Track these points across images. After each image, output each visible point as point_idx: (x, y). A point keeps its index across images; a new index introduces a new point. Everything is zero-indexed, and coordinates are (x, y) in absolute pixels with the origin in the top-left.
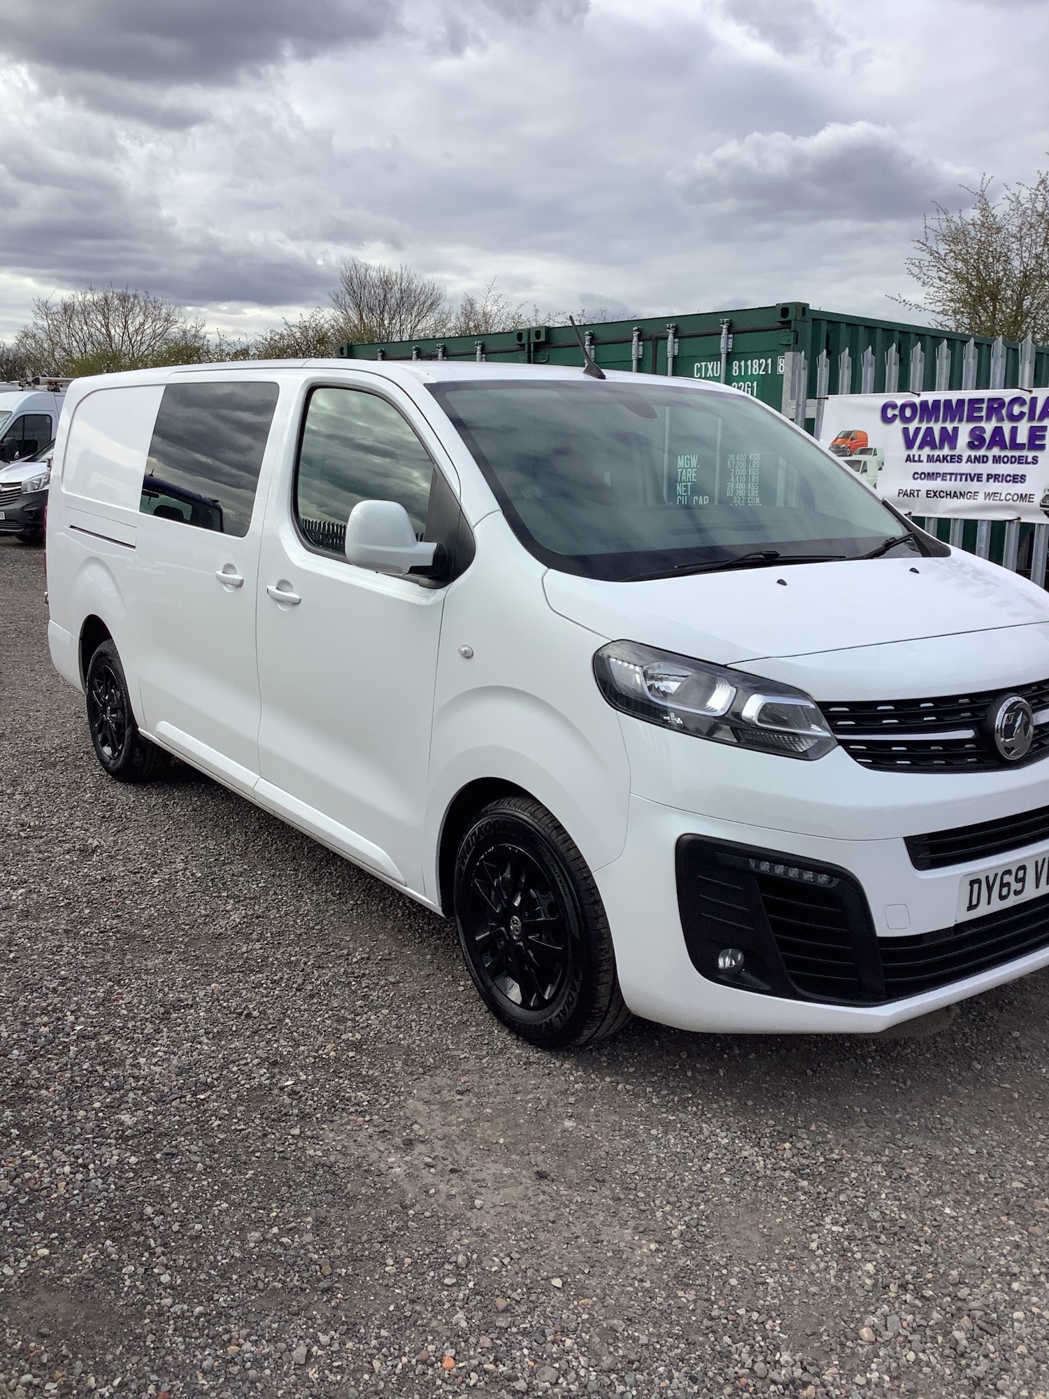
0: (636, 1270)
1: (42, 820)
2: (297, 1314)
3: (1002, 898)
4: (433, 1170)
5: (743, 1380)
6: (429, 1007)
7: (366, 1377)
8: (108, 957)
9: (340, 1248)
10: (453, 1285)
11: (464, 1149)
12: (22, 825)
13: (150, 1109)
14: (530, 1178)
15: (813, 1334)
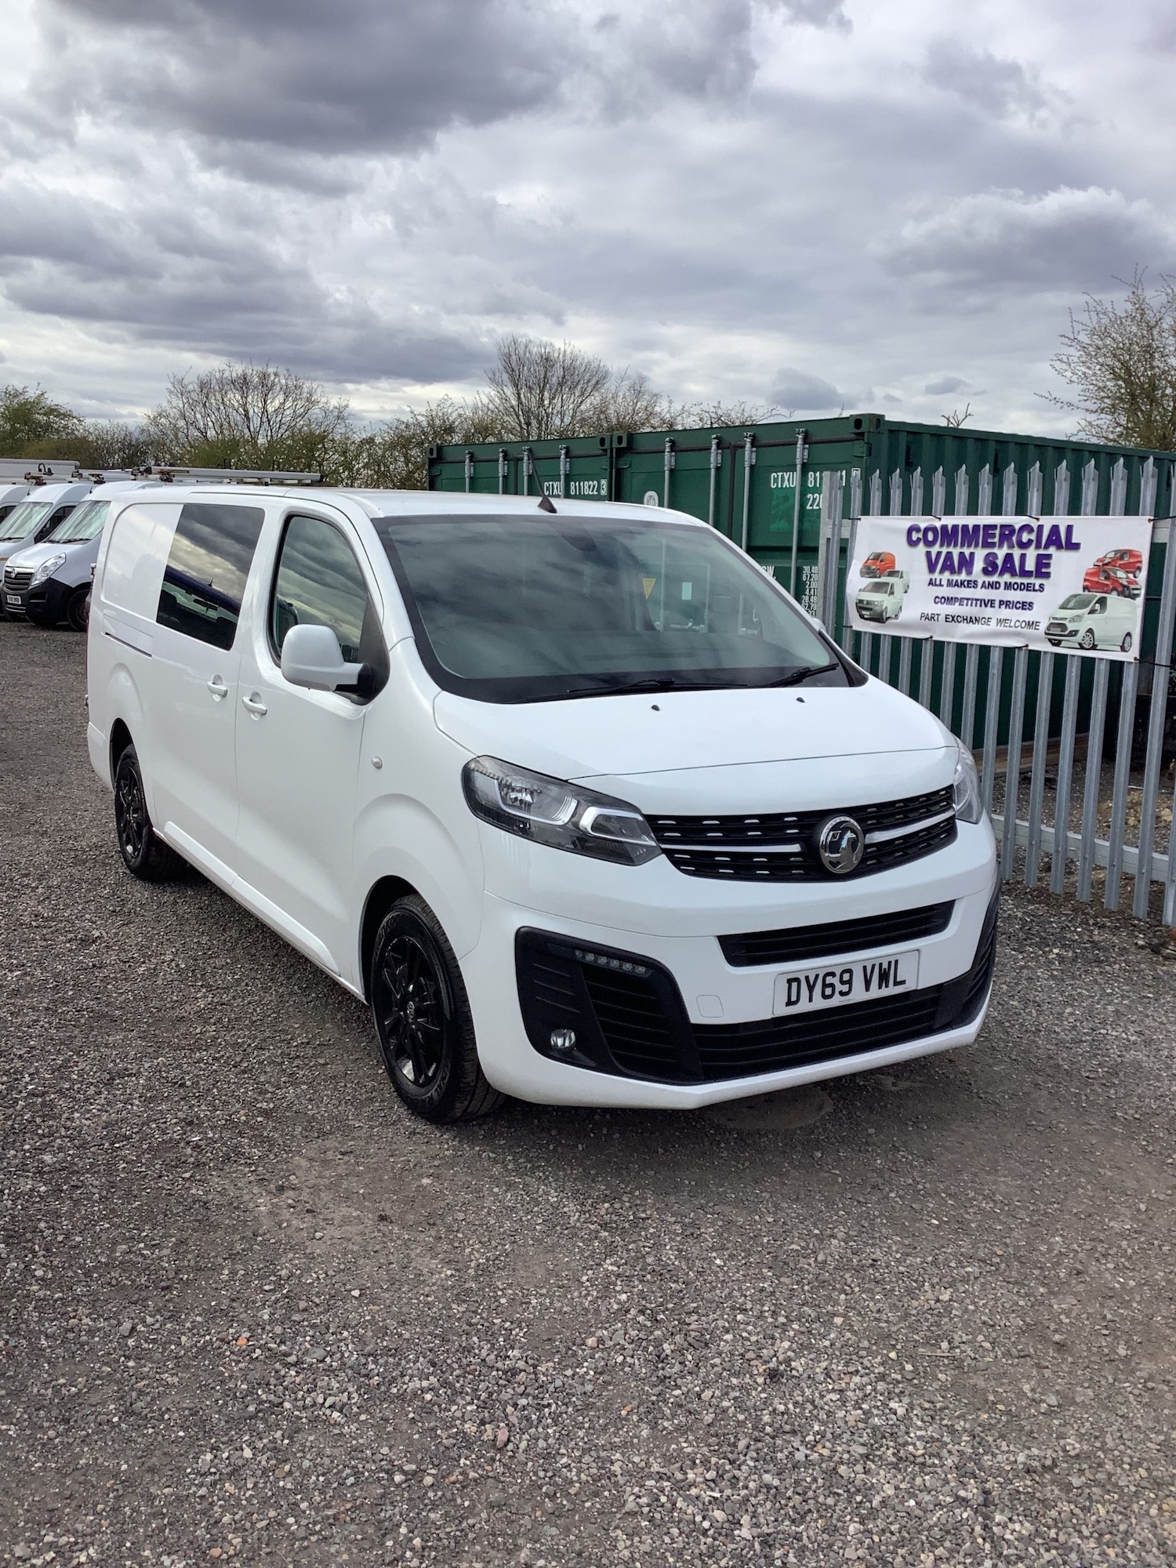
0: (427, 1289)
1: (56, 912)
2: (135, 1303)
3: (825, 997)
4: (292, 1210)
5: (472, 1367)
6: (346, 1086)
7: (173, 1347)
8: (76, 1032)
9: (189, 1261)
10: (271, 1290)
11: (326, 1196)
12: (36, 916)
13: (71, 1152)
14: (373, 1220)
15: (549, 1340)
